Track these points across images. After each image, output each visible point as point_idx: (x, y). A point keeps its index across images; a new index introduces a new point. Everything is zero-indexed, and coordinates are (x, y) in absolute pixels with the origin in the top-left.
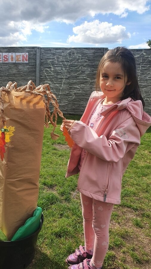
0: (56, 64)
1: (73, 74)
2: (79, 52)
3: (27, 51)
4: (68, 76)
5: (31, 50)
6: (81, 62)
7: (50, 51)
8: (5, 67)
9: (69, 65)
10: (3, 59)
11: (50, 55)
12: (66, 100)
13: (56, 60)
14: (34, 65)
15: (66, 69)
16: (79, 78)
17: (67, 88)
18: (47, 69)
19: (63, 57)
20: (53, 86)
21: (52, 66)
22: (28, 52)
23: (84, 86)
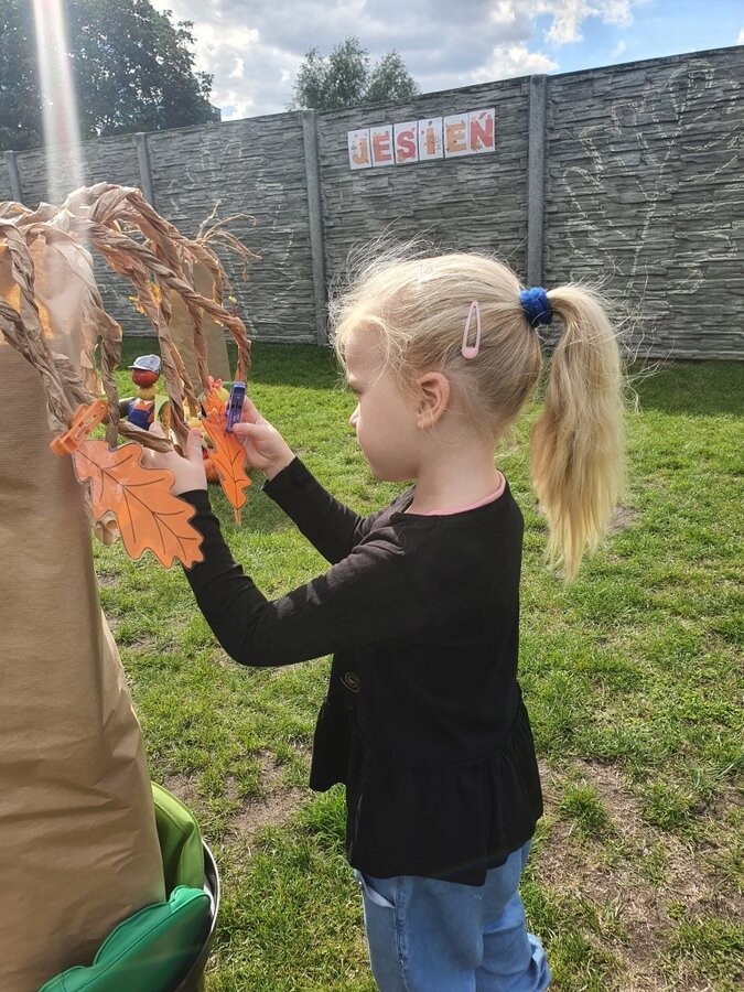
0: (615, 140)
1: (695, 178)
2: (727, 66)
3: (491, 101)
4: (673, 188)
5: (508, 94)
6: (734, 116)
7: (588, 83)
8: (406, 179)
9: (679, 137)
10: (398, 147)
11: (590, 102)
12: (663, 298)
13: (617, 123)
14: (517, 160)
15: (661, 160)
16: (728, 189)
17: (665, 243)
18: (573, 169)
19: (648, 103)
20: (602, 241)
21: (596, 154)
22: (494, 104)
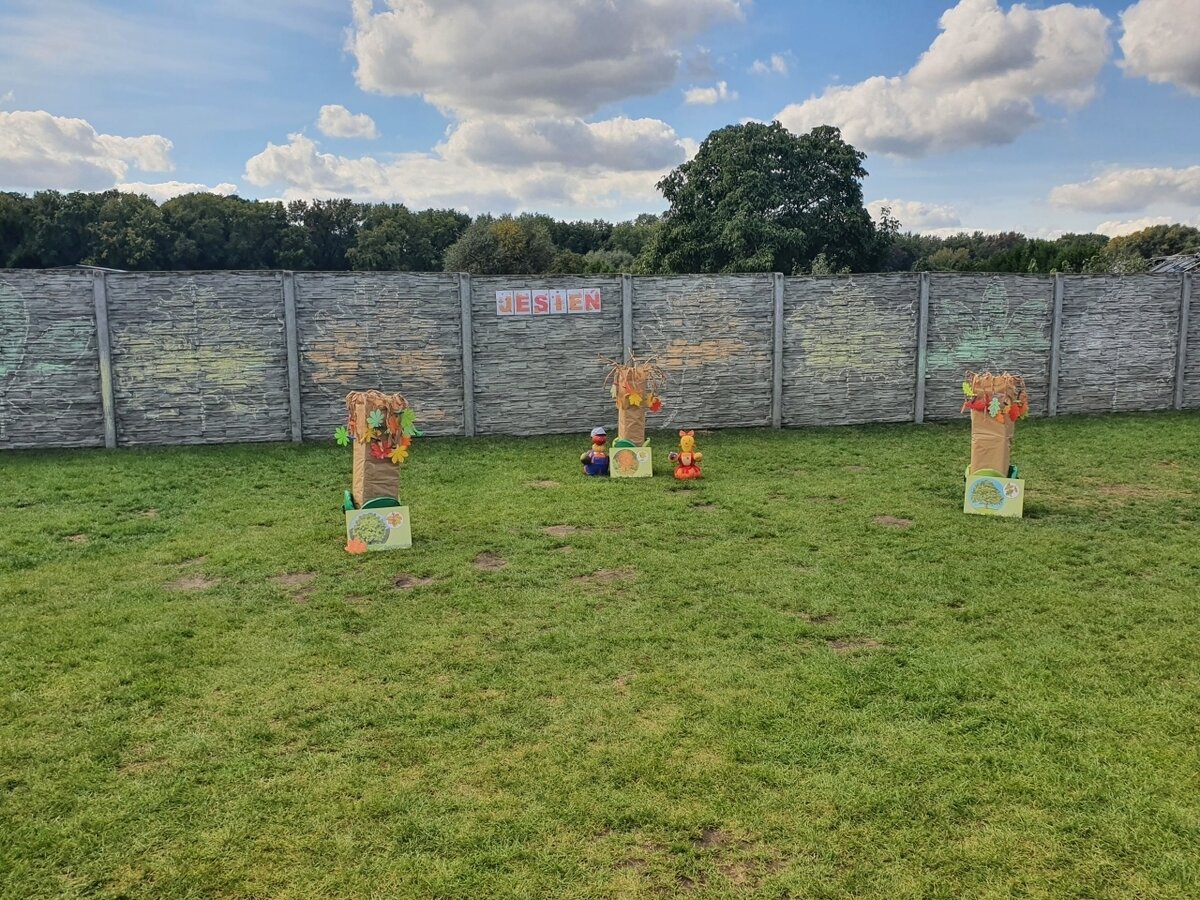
3: (597, 284)
5: (607, 281)
6: (725, 306)
7: (654, 282)
8: (539, 324)
10: (535, 304)
11: (655, 291)
12: (698, 396)
13: (669, 304)
14: (614, 318)
15: (693, 324)
18: (647, 325)
19: (684, 295)
21: (659, 318)
22: (599, 286)
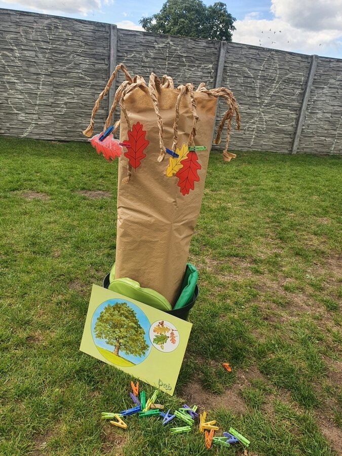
1: (58, 67)
2: (66, 25)
4: (50, 70)
6: (71, 46)
11: (10, 24)
13: (23, 36)
15: (44, 57)
16: (72, 75)
17: (49, 92)
20: (22, 88)
21: (15, 48)
23: (81, 91)
